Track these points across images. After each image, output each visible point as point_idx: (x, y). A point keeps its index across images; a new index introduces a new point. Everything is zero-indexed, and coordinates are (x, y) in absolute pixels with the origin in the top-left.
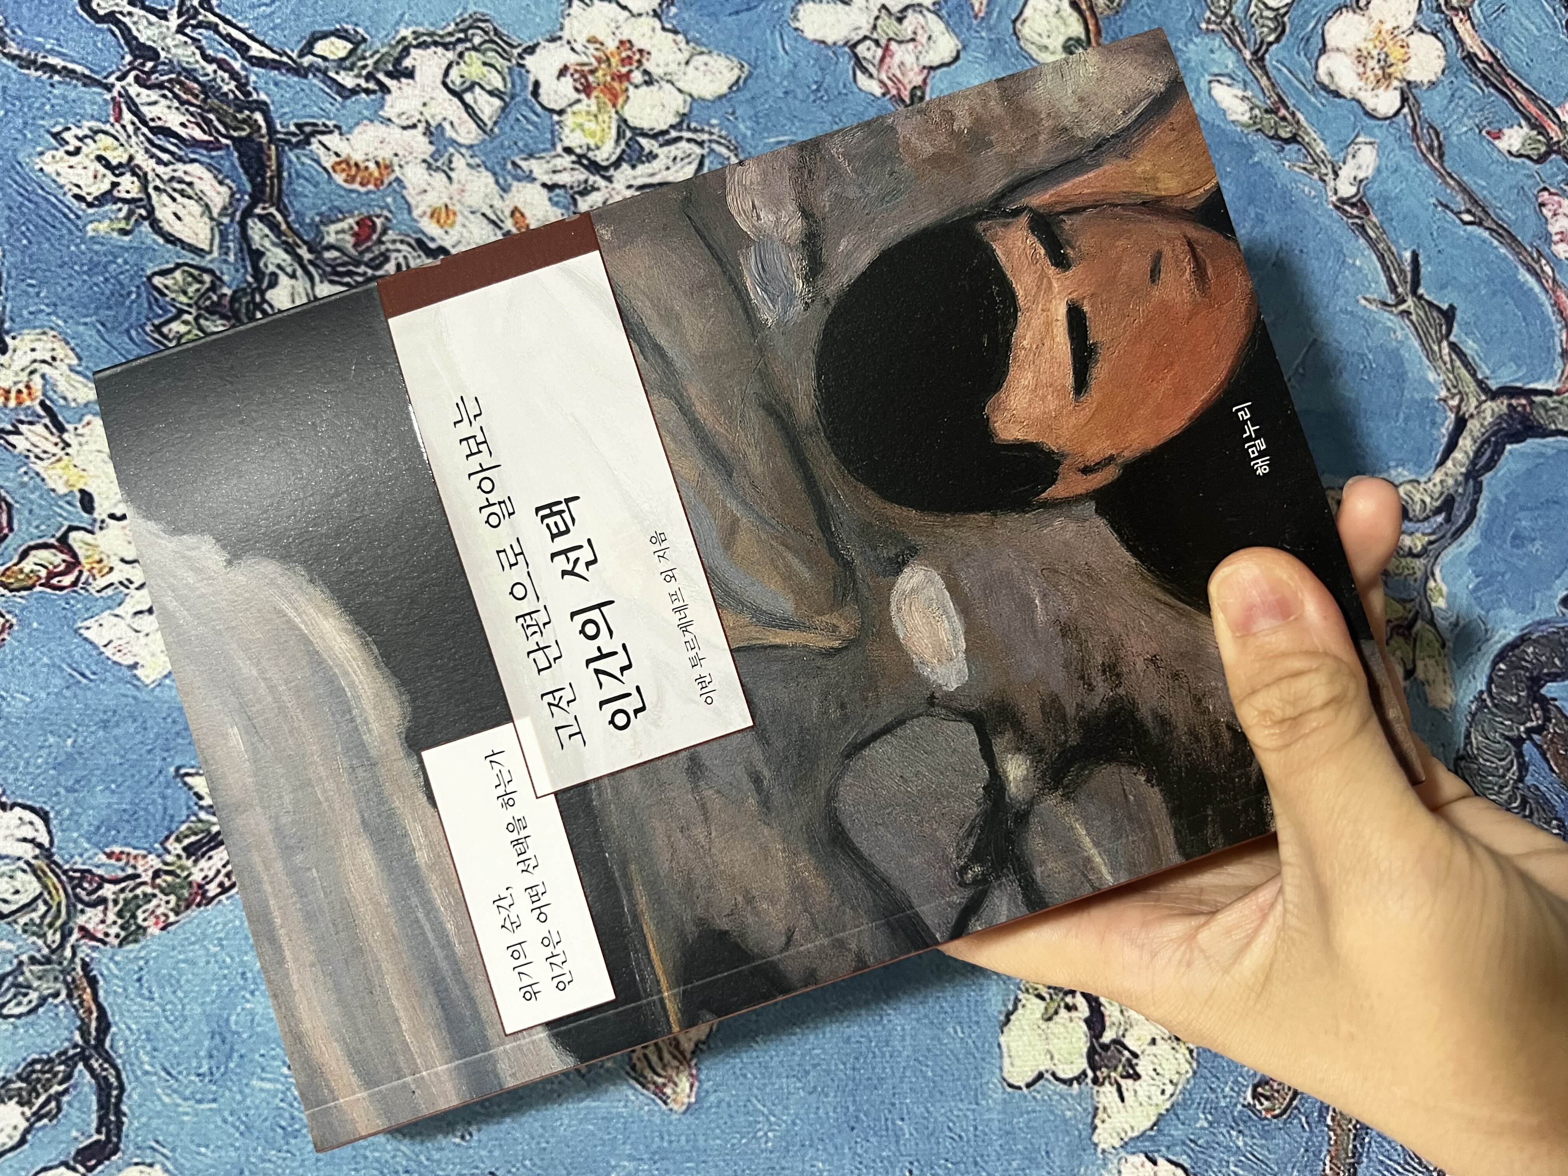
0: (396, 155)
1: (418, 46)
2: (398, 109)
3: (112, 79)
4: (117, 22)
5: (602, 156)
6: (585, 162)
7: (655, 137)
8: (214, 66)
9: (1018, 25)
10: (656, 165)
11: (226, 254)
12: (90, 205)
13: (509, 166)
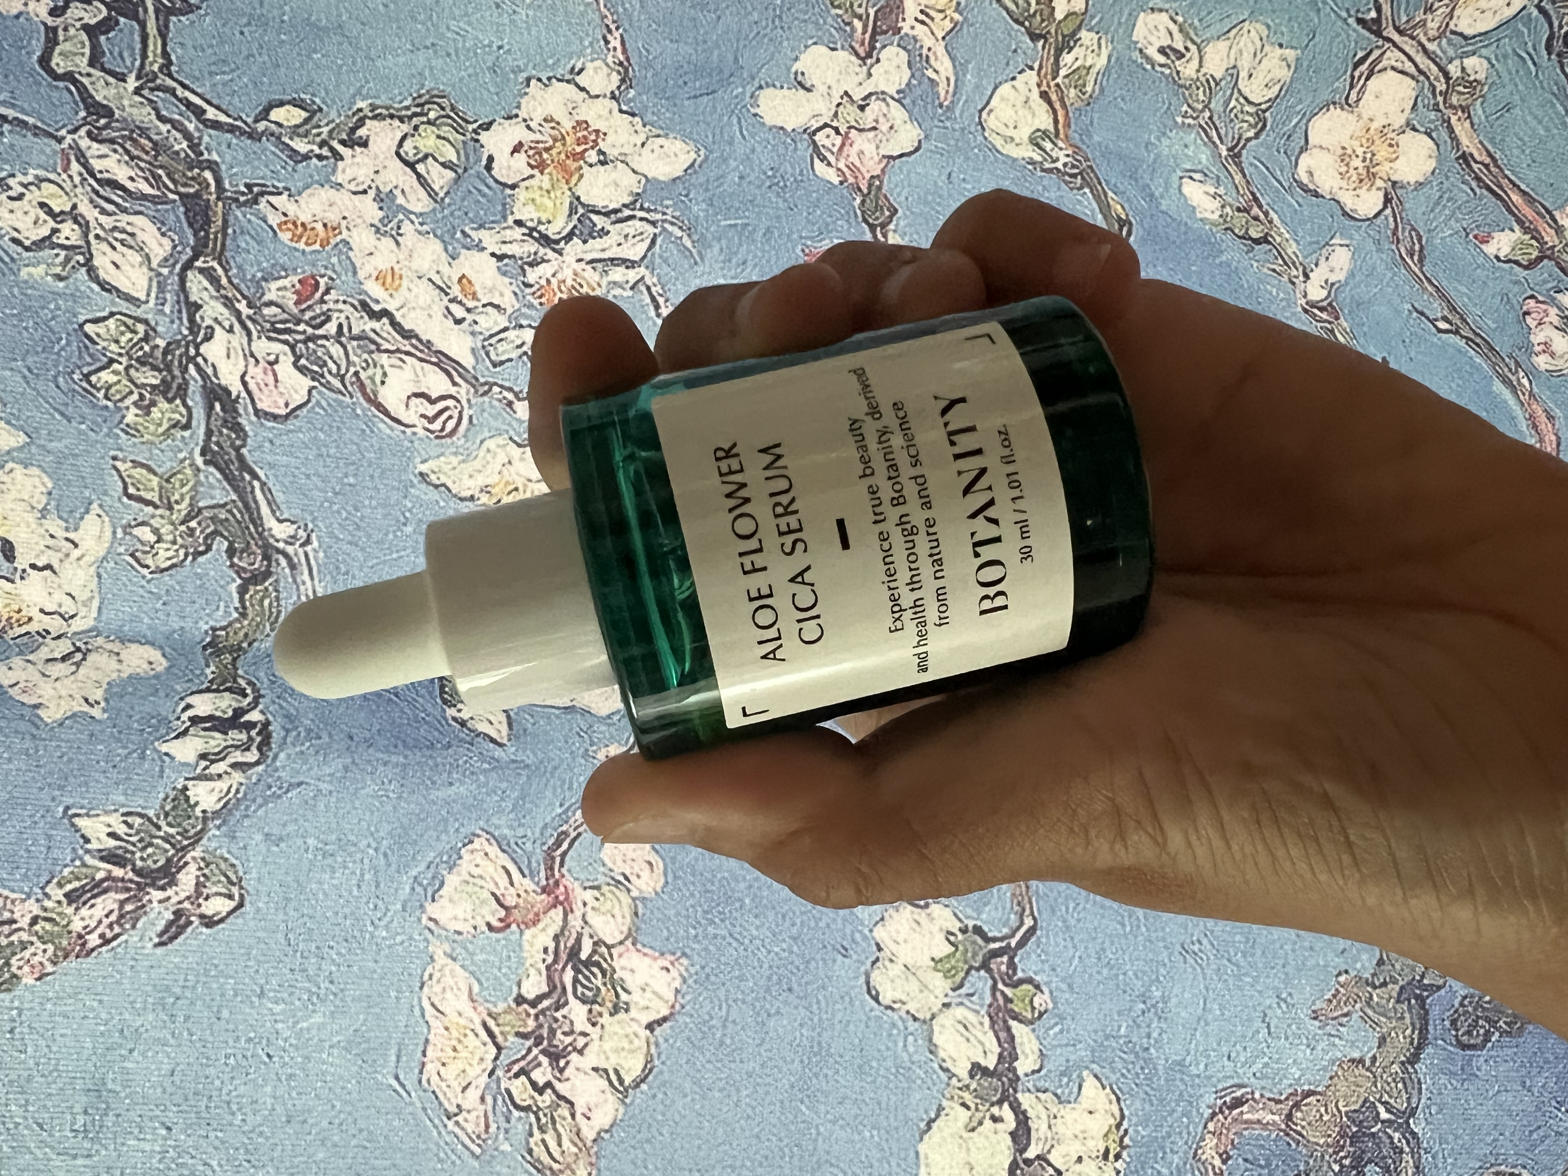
0: (344, 218)
1: (375, 117)
2: (348, 177)
3: (63, 132)
4: (75, 82)
5: (551, 231)
6: (535, 234)
7: (607, 214)
8: (169, 126)
9: (984, 114)
10: (605, 241)
11: (163, 304)
12: (27, 249)
13: (459, 235)
